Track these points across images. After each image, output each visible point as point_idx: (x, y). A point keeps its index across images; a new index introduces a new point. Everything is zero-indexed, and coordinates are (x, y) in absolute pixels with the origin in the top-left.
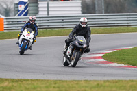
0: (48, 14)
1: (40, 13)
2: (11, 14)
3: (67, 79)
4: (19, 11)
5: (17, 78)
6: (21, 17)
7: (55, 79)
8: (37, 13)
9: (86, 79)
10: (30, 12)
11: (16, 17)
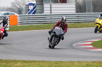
0: (51, 13)
1: (45, 12)
2: (23, 13)
3: (65, 61)
4: (29, 10)
5: (27, 60)
6: (31, 14)
7: (56, 60)
8: (43, 12)
9: (79, 60)
10: (38, 11)
11: (27, 15)
